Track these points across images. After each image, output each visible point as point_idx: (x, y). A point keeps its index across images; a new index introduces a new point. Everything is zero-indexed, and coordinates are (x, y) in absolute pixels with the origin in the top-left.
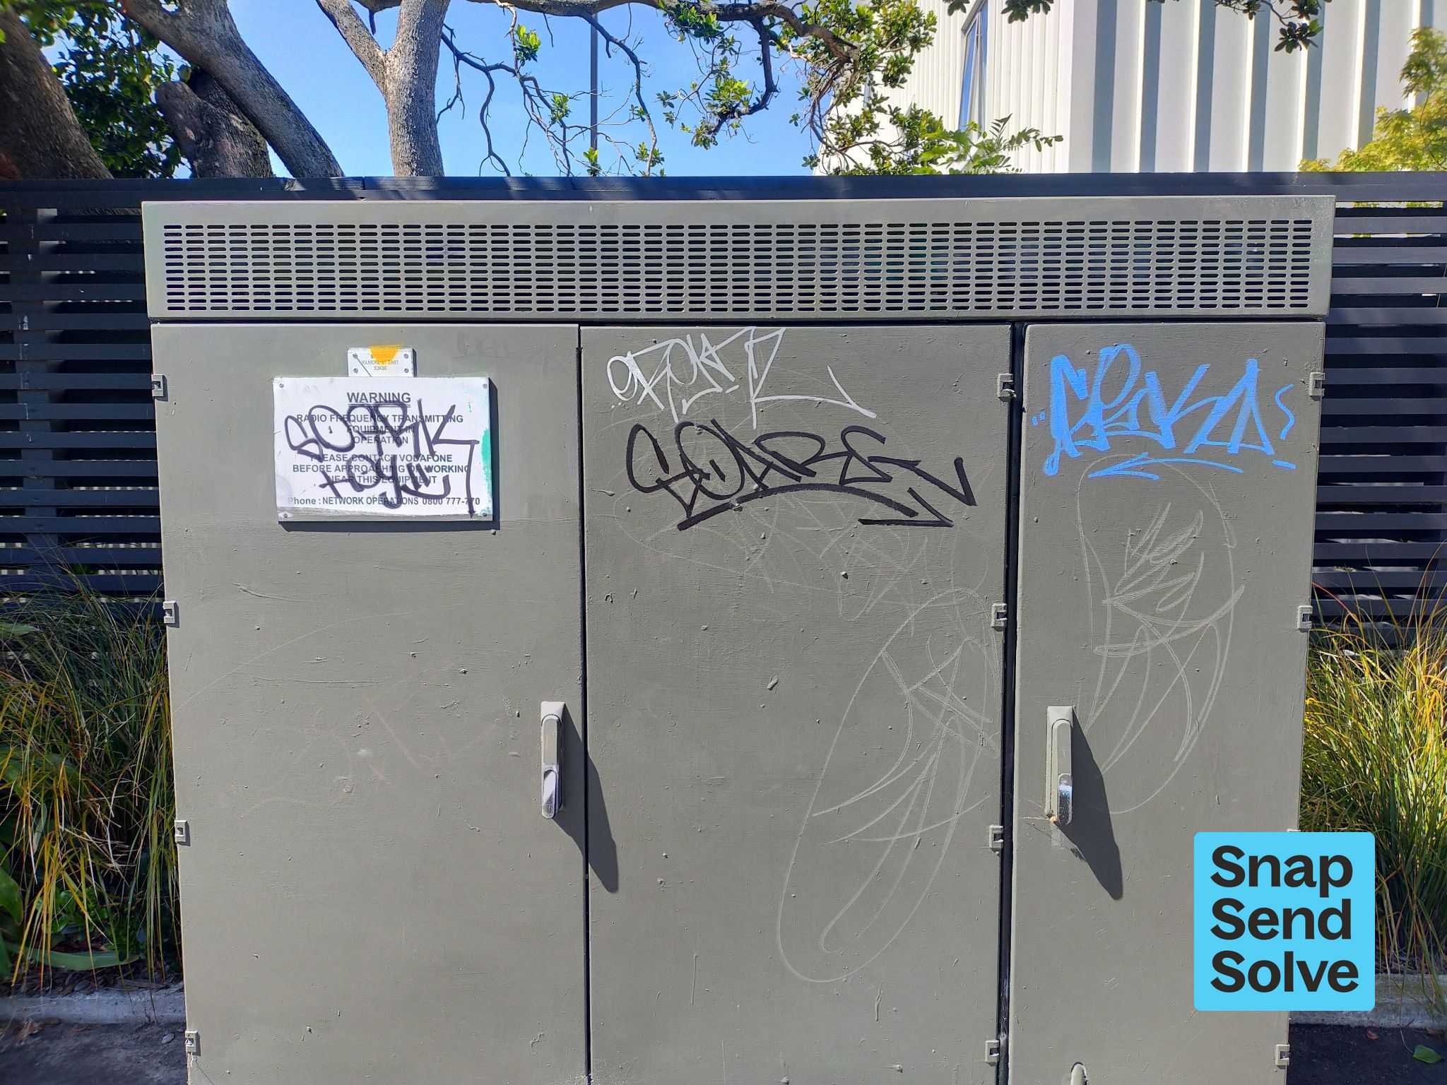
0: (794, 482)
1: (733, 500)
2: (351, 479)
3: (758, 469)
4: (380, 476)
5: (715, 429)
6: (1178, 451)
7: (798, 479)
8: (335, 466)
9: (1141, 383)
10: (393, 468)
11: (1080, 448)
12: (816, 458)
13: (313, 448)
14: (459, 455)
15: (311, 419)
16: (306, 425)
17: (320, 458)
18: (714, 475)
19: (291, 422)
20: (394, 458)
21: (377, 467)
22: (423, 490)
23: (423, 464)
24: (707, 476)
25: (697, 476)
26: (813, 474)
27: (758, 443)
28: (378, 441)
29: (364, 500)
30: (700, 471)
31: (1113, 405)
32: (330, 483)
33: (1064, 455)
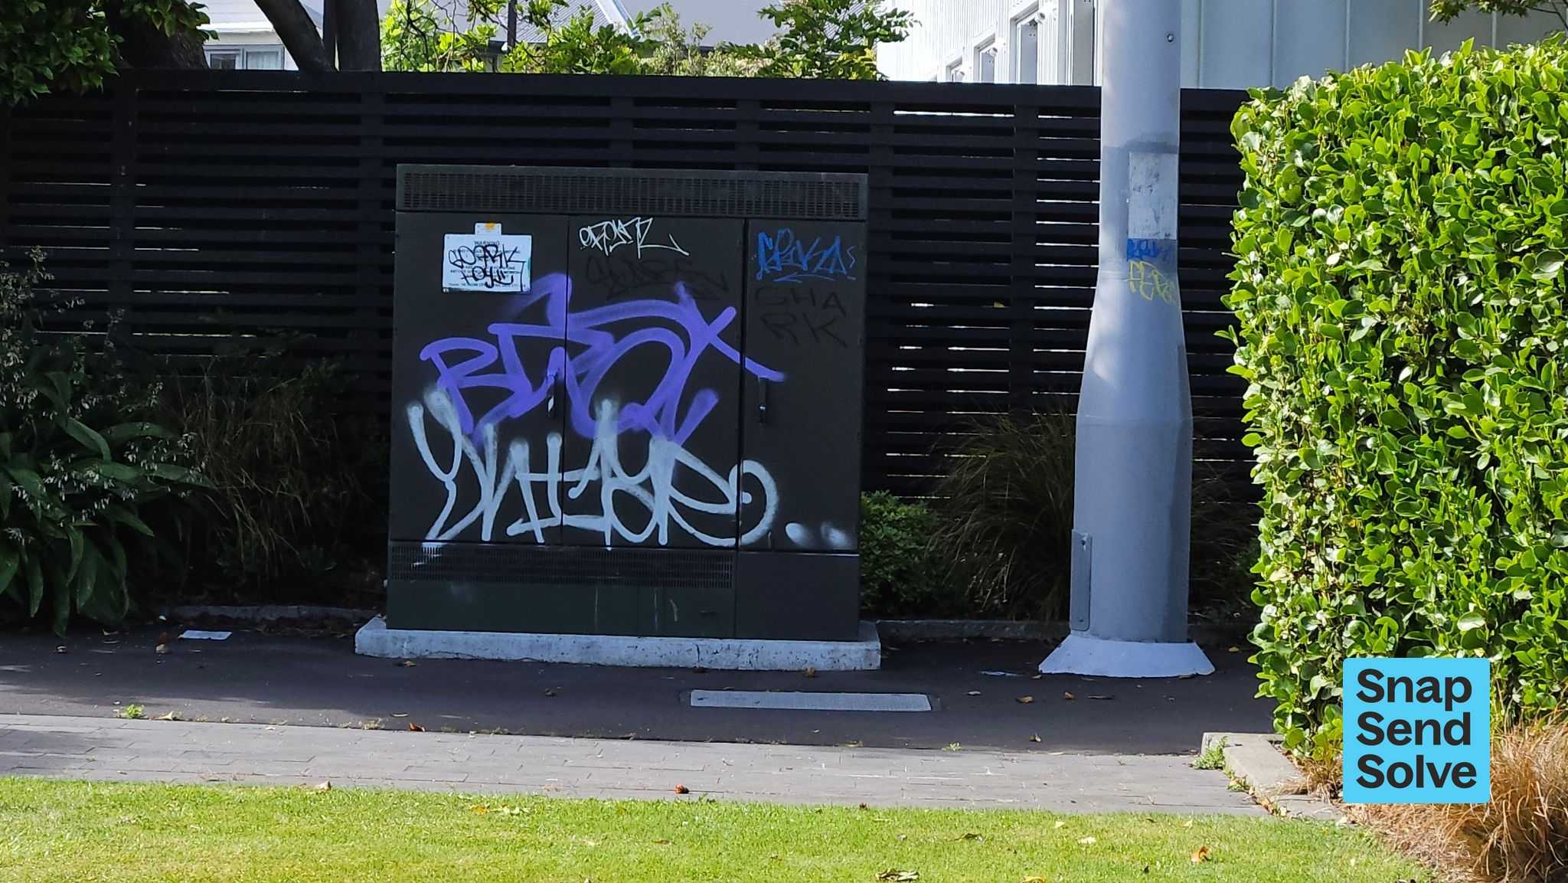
0: (653, 280)
2: (474, 276)
3: (640, 274)
4: (485, 275)
6: (809, 271)
7: (656, 279)
8: (468, 271)
9: (794, 244)
10: (491, 271)
11: (770, 269)
12: (664, 271)
13: (459, 263)
14: (518, 267)
15: (459, 251)
16: (457, 253)
17: (462, 267)
19: (451, 253)
20: (491, 268)
21: (484, 271)
22: (502, 281)
23: (503, 270)
24: (619, 277)
25: (615, 277)
26: (663, 277)
27: (640, 264)
28: (486, 261)
29: (481, 285)
30: (616, 275)
31: (785, 252)
32: (465, 277)
33: (765, 271)
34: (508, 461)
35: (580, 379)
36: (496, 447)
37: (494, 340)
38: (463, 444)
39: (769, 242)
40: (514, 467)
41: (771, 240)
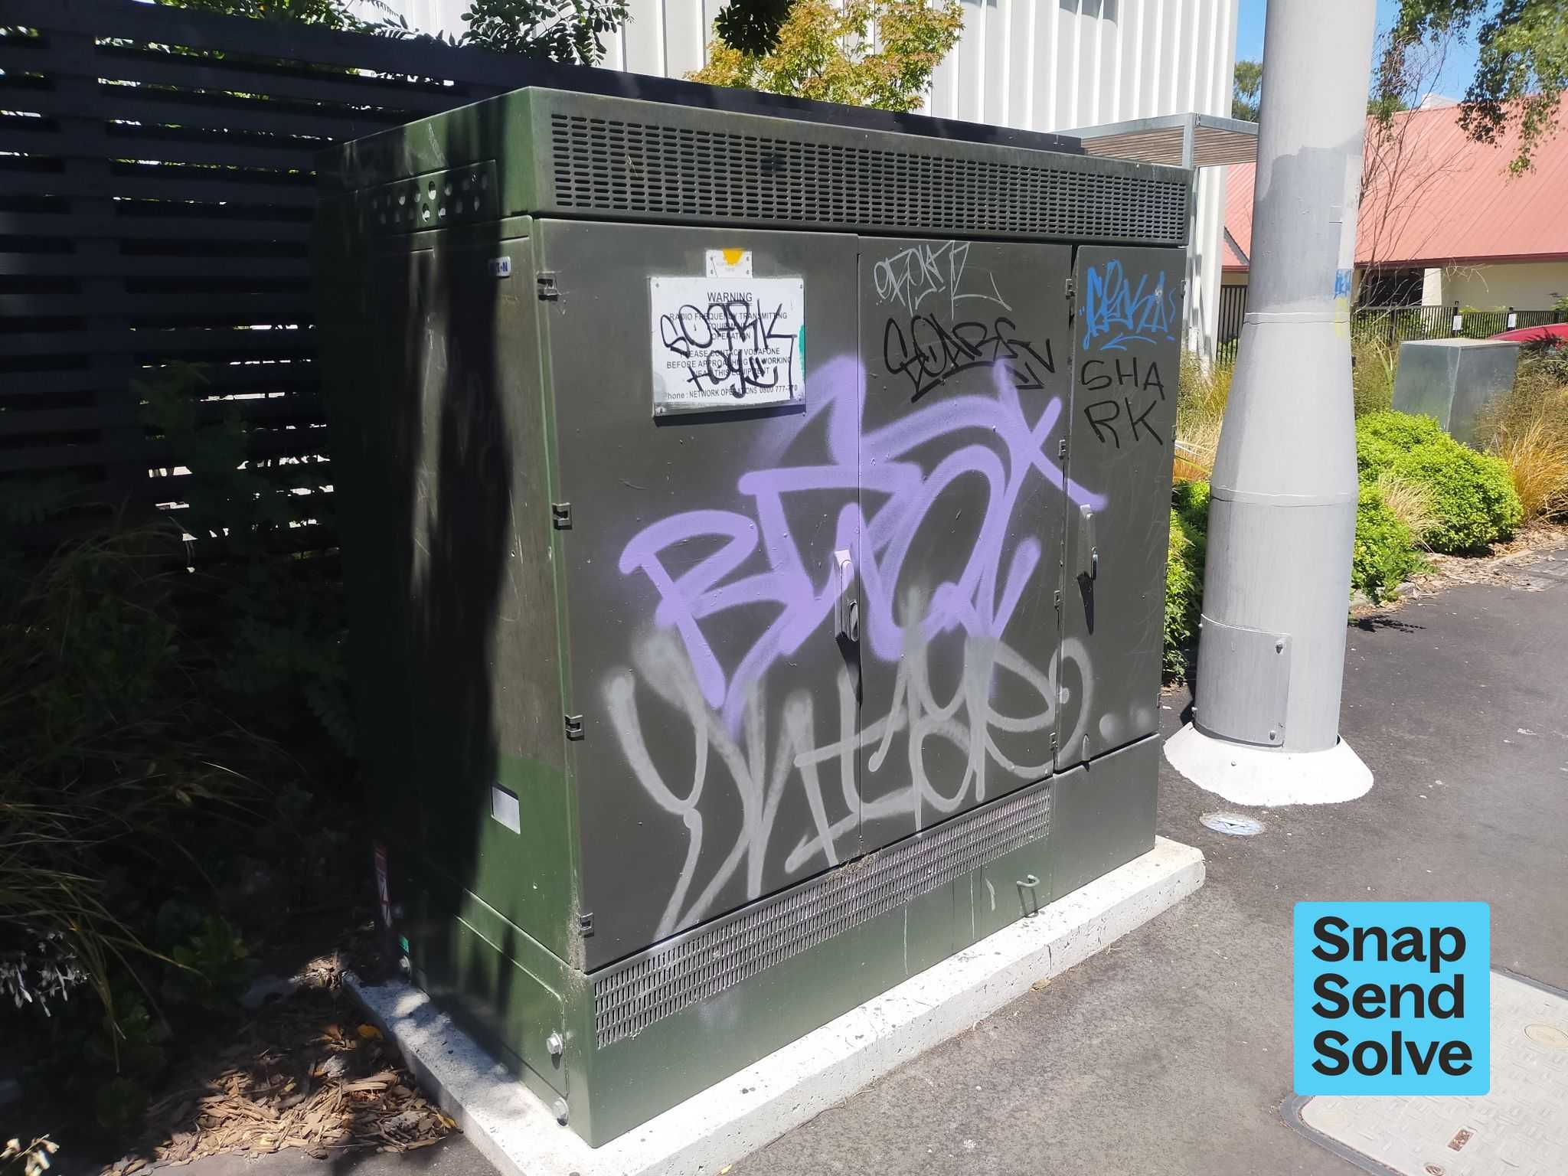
0: (970, 361)
1: (940, 377)
2: (710, 374)
3: (953, 350)
4: (731, 369)
5: (932, 322)
6: (1134, 331)
7: (973, 358)
8: (698, 360)
9: (1122, 287)
10: (740, 361)
11: (1098, 331)
12: (982, 343)
13: (681, 345)
15: (680, 317)
16: (677, 322)
17: (687, 354)
18: (931, 358)
19: (665, 322)
20: (740, 353)
21: (728, 361)
22: (760, 380)
23: (761, 357)
24: (927, 359)
25: (922, 359)
26: (980, 354)
27: (954, 331)
28: (729, 336)
29: (720, 393)
30: (923, 355)
31: (1112, 300)
32: (693, 378)
33: (1091, 334)
34: (782, 738)
35: (879, 557)
36: (763, 719)
37: (747, 507)
38: (709, 730)
39: (1098, 282)
40: (792, 747)
41: (1100, 278)
